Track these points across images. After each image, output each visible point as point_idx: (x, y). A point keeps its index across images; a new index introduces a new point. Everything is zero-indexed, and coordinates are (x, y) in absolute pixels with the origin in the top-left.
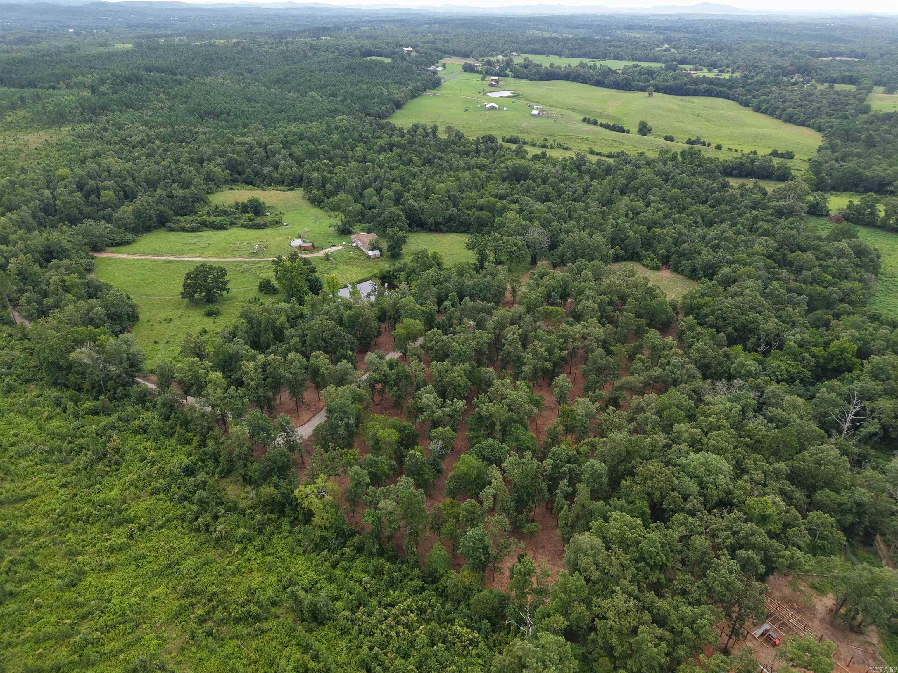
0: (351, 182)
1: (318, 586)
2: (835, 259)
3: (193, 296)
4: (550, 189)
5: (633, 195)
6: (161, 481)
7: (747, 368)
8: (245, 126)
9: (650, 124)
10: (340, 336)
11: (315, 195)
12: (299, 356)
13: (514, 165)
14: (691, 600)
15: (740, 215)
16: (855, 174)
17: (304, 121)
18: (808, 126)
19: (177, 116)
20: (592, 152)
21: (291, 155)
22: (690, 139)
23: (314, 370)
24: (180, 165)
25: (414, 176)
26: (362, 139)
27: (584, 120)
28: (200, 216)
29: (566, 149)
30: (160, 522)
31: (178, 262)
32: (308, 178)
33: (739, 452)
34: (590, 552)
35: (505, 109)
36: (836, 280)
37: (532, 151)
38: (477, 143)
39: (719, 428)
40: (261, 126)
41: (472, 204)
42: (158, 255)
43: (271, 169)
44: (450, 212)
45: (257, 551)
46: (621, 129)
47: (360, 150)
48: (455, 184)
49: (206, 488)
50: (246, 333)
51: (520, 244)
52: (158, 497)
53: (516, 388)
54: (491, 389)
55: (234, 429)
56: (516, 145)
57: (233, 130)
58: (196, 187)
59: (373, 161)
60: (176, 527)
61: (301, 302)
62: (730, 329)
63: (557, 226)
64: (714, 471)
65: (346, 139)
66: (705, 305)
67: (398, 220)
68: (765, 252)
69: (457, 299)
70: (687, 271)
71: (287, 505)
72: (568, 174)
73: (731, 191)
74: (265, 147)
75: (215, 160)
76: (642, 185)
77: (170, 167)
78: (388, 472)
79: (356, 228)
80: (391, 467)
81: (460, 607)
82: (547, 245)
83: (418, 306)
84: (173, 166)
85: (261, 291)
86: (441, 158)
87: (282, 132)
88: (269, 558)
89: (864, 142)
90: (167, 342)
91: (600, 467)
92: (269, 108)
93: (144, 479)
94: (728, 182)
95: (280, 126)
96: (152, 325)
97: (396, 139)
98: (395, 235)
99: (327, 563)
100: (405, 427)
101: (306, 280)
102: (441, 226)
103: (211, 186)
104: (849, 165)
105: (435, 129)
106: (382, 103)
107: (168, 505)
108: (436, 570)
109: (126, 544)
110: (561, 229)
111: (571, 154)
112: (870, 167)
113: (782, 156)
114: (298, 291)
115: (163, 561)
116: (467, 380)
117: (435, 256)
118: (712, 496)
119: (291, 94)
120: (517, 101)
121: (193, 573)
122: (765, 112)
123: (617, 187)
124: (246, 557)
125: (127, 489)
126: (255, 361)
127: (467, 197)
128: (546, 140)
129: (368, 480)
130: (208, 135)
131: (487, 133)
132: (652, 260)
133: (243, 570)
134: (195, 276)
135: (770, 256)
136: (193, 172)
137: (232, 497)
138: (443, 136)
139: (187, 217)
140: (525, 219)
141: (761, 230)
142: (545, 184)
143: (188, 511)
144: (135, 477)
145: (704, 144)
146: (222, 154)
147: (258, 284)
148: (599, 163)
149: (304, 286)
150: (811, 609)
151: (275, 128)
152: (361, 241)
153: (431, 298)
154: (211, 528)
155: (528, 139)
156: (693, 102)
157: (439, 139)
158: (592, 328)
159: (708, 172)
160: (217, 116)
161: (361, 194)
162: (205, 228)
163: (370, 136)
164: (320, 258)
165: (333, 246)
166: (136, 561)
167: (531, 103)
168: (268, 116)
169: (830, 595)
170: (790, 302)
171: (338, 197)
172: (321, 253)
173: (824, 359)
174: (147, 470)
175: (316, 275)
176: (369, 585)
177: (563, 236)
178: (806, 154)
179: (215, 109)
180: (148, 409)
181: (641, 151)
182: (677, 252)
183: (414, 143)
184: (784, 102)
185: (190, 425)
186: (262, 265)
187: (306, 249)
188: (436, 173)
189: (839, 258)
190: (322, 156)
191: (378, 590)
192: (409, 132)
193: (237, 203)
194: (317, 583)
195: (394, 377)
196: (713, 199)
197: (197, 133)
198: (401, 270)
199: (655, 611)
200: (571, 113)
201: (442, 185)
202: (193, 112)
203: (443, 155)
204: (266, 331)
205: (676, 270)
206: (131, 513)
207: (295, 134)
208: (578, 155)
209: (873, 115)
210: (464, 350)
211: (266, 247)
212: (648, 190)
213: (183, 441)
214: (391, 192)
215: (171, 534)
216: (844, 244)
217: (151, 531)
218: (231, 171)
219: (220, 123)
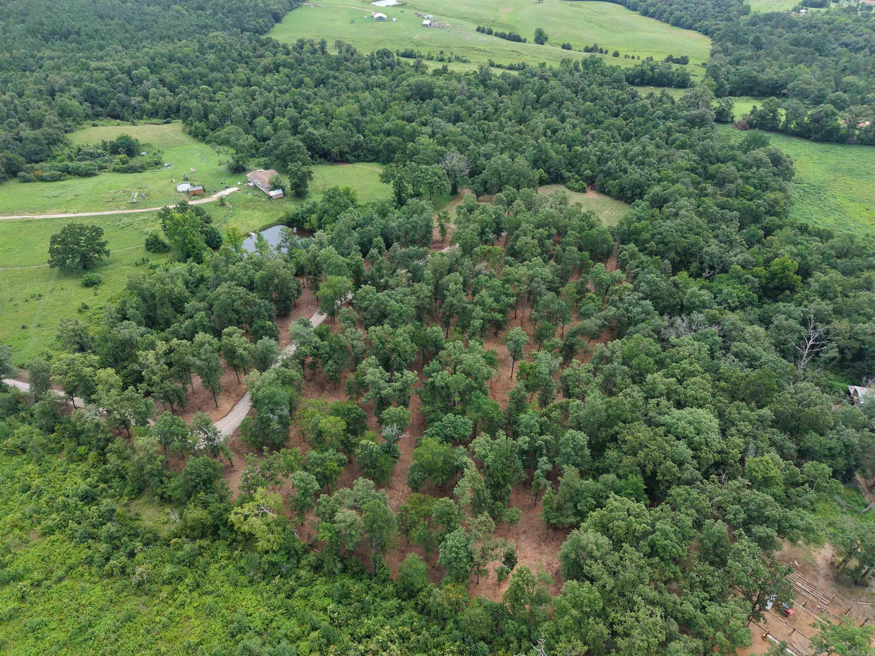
0: (239, 110)
1: (274, 624)
2: (754, 169)
3: (65, 262)
4: (459, 108)
5: (545, 110)
6: (54, 516)
7: (701, 298)
8: (101, 48)
9: (546, 31)
10: (255, 304)
11: (197, 128)
12: (208, 337)
13: (417, 82)
14: (713, 594)
15: (654, 127)
16: (751, 78)
17: (170, 39)
18: (695, 29)
19: (14, 39)
20: (492, 65)
21: (162, 81)
22: (587, 47)
23: (230, 350)
24: (25, 99)
25: (308, 99)
26: (243, 59)
27: (478, 30)
28: (61, 161)
29: (465, 62)
30: (60, 573)
31: (39, 220)
32: (185, 107)
33: (720, 401)
34: (597, 554)
35: (394, 19)
36: (759, 191)
37: (433, 66)
38: (371, 58)
39: (692, 374)
40: (120, 48)
41: (378, 129)
42: (12, 214)
43: (140, 99)
44: (355, 139)
45: (191, 591)
46: (517, 39)
47: (242, 72)
48: (356, 106)
49: (114, 518)
50: (137, 309)
51: (440, 172)
52: (53, 537)
53: (471, 350)
54: (442, 353)
55: (140, 442)
56: (415, 60)
57: (87, 53)
58: (49, 125)
59: (258, 84)
60: (82, 575)
61: (200, 261)
62: (673, 255)
63: (474, 149)
64: (704, 429)
65: (223, 59)
66: (643, 229)
67: (298, 152)
68: (688, 166)
69: (383, 245)
70: (614, 191)
71: (222, 528)
72: (473, 90)
73: (641, 103)
74: (129, 73)
75: (69, 91)
76: (553, 99)
77: (12, 102)
78: (337, 468)
79: (251, 163)
80: (341, 463)
81: (448, 627)
82: (467, 171)
83: (342, 258)
84: (16, 101)
85: (149, 250)
86: (335, 78)
87: (147, 53)
88: (209, 600)
89: (752, 43)
90: (39, 326)
91: (582, 437)
92: (128, 26)
93: (31, 517)
94: (637, 92)
95: (144, 47)
96: (16, 305)
97: (281, 57)
98: (298, 170)
99: (282, 596)
100: (349, 410)
101: (202, 233)
102: (347, 156)
103: (69, 123)
104: (744, 69)
105: (323, 44)
106: (258, 16)
107: (69, 546)
108: (412, 584)
109: (16, 610)
110: (479, 154)
111: (474, 68)
112: (763, 70)
113: (677, 61)
114: (194, 247)
115: (70, 625)
116: (413, 344)
117: (347, 192)
118: (708, 459)
119: (151, 8)
120: (403, 10)
121: (113, 637)
122: (652, 16)
123: (528, 102)
124: (178, 602)
125: (9, 532)
126: (154, 349)
127: (372, 121)
128: (442, 53)
129: (317, 486)
130: (56, 60)
131: (380, 47)
132: (577, 181)
133: (178, 619)
134: (63, 240)
135: (693, 170)
136: (43, 107)
137: (149, 524)
138: (334, 52)
139: (43, 164)
140: (439, 144)
141: (678, 143)
142: (452, 103)
143: (94, 553)
144: (19, 515)
145: (601, 51)
146: (77, 84)
147: (144, 242)
148: (504, 76)
149: (199, 240)
150: (813, 565)
151: (138, 49)
152: (259, 179)
153: (355, 247)
154: (129, 570)
155: (424, 52)
156: (582, 7)
157: (329, 56)
158: (537, 268)
159: (615, 82)
160: (65, 36)
161: (251, 123)
162: (68, 176)
163: (251, 54)
164: (214, 203)
165: (227, 188)
166: (33, 631)
167: (421, 13)
168: (127, 35)
169: (827, 545)
170: (724, 219)
171: (226, 129)
172: (215, 197)
173: (767, 279)
174: (32, 505)
175: (213, 225)
176: (336, 615)
177: (482, 160)
178: (699, 59)
179: (61, 29)
180: (23, 420)
181: (541, 62)
182: (602, 171)
183: (302, 61)
184: (670, 5)
185: (83, 437)
186: (146, 217)
187: (194, 194)
188: (332, 95)
189: (758, 167)
190: (198, 81)
191: (348, 619)
192: (294, 49)
193: (104, 143)
194: (272, 621)
195: (328, 349)
196: (625, 111)
197: (42, 58)
198: (311, 211)
199: (679, 615)
200: (463, 22)
201: (342, 109)
202: (33, 32)
203: (337, 74)
204: (162, 304)
205: (603, 191)
206: (18, 566)
207: (163, 56)
208: (481, 69)
209: (755, 17)
210: (405, 309)
211: (147, 195)
212: (561, 104)
213: (75, 458)
214: (285, 120)
215: (78, 586)
216: (759, 153)
217: (49, 588)
218: (92, 103)
219: (69, 45)
